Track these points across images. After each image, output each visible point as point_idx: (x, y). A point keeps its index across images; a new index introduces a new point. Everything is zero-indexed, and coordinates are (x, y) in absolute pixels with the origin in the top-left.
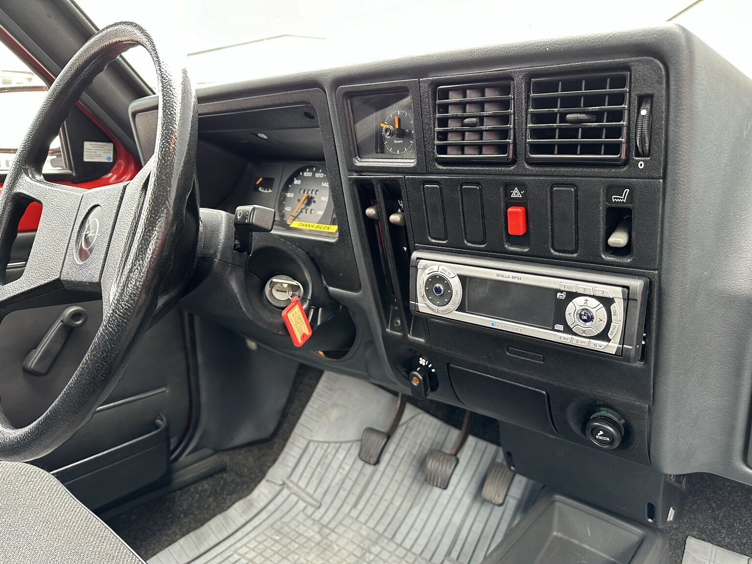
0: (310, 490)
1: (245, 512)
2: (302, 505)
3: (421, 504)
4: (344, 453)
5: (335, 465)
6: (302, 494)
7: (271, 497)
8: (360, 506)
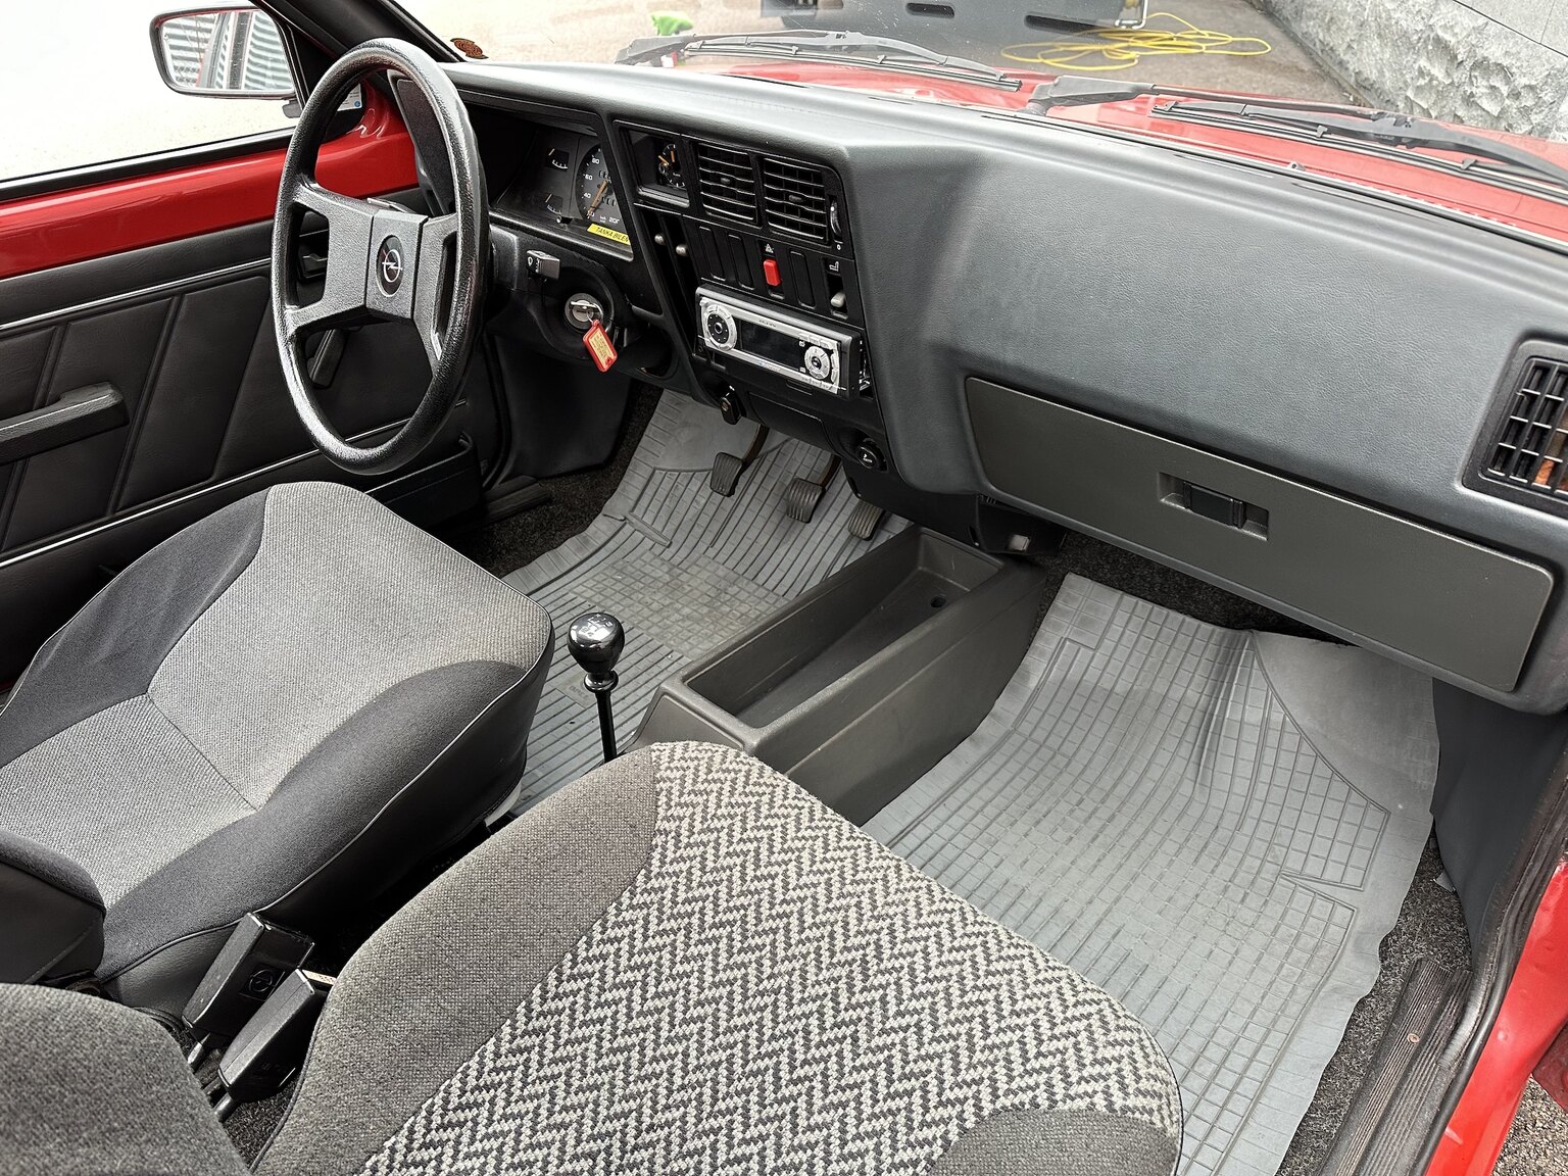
0: (658, 526)
1: (579, 549)
2: (648, 543)
3: (790, 543)
4: (699, 484)
5: (687, 498)
6: (649, 531)
7: (610, 534)
8: (718, 545)
